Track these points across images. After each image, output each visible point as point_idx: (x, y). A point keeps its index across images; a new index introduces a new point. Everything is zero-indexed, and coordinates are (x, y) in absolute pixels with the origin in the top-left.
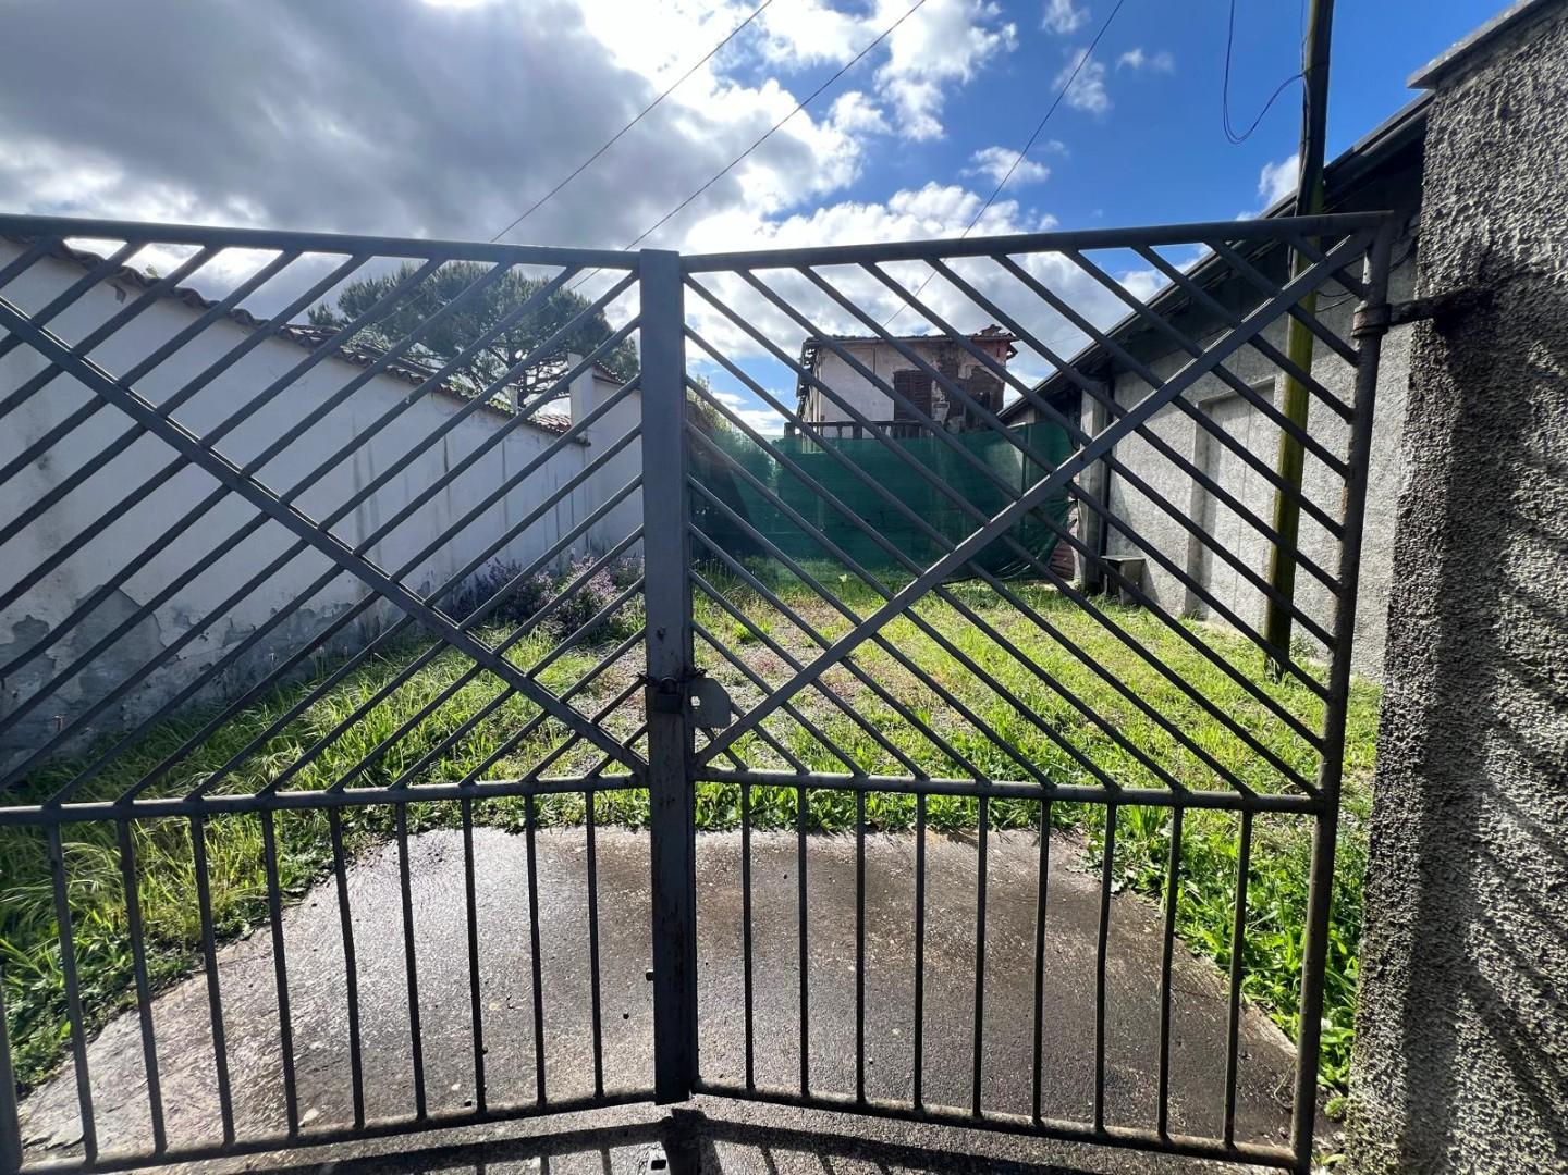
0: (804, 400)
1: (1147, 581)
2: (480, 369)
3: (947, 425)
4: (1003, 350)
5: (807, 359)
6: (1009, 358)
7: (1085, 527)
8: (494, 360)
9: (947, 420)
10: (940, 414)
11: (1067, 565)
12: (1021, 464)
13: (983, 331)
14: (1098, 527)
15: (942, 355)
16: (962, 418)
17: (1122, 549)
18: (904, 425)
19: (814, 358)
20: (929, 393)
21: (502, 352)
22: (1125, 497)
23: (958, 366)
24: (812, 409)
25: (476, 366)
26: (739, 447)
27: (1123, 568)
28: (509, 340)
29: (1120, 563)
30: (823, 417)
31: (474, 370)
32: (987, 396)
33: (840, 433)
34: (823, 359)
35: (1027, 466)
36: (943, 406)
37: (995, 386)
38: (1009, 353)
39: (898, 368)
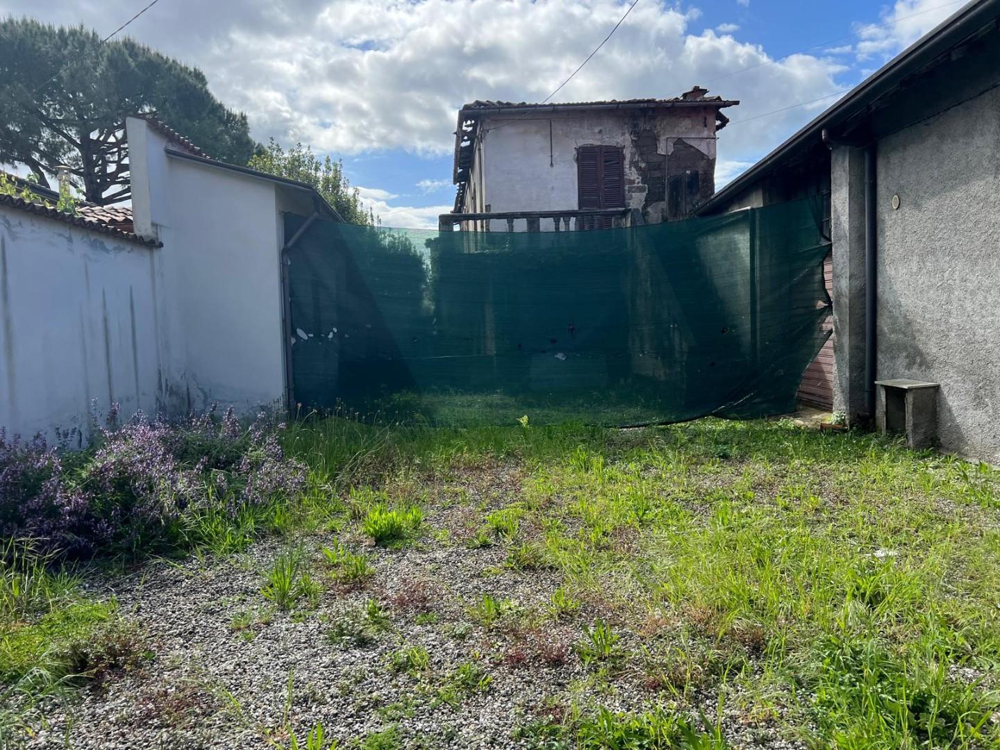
0: (463, 188)
1: (944, 416)
2: (43, 155)
3: (645, 214)
4: (710, 119)
5: (465, 133)
6: (719, 128)
7: (846, 340)
8: (62, 143)
9: (645, 207)
10: (636, 200)
11: (821, 392)
12: (747, 260)
13: (685, 95)
14: (864, 339)
15: (635, 126)
16: (664, 205)
17: (902, 370)
18: (592, 214)
19: (474, 131)
20: (621, 174)
21: (73, 133)
22: (903, 301)
23: (656, 139)
24: (474, 198)
25: (39, 151)
26: (384, 248)
27: (910, 399)
28: (81, 117)
29: (905, 391)
30: (488, 207)
31: (36, 156)
32: (695, 175)
33: (511, 227)
34: (484, 132)
35: (757, 262)
36: (641, 190)
37: (703, 163)
38: (718, 123)
39: (581, 143)
